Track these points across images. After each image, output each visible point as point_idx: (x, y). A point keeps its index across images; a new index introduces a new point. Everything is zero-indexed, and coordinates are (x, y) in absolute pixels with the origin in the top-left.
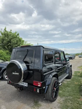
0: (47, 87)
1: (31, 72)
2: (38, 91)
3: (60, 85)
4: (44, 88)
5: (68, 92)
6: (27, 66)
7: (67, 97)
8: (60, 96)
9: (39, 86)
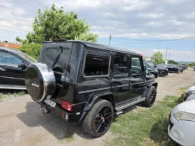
0: (84, 113)
1: (62, 86)
2: (67, 118)
3: (118, 113)
4: (78, 113)
5: (130, 128)
6: (55, 74)
7: (124, 134)
8: (113, 131)
9: (69, 109)
